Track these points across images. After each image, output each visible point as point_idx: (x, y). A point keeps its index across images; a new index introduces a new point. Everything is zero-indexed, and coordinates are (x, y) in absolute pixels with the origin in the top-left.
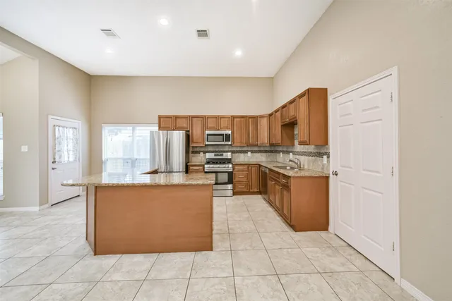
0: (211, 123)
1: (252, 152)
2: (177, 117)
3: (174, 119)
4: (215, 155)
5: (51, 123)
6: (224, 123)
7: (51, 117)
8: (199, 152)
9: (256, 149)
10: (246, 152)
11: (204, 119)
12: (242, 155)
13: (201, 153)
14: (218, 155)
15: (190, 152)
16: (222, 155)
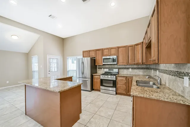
0: (106, 52)
1: (132, 68)
2: (90, 51)
3: (89, 52)
4: (109, 70)
5: (48, 57)
6: (113, 51)
7: (47, 55)
8: (101, 68)
9: (135, 66)
10: (128, 68)
11: (102, 50)
12: (125, 70)
13: (103, 69)
14: (110, 70)
15: (97, 68)
16: (113, 70)
